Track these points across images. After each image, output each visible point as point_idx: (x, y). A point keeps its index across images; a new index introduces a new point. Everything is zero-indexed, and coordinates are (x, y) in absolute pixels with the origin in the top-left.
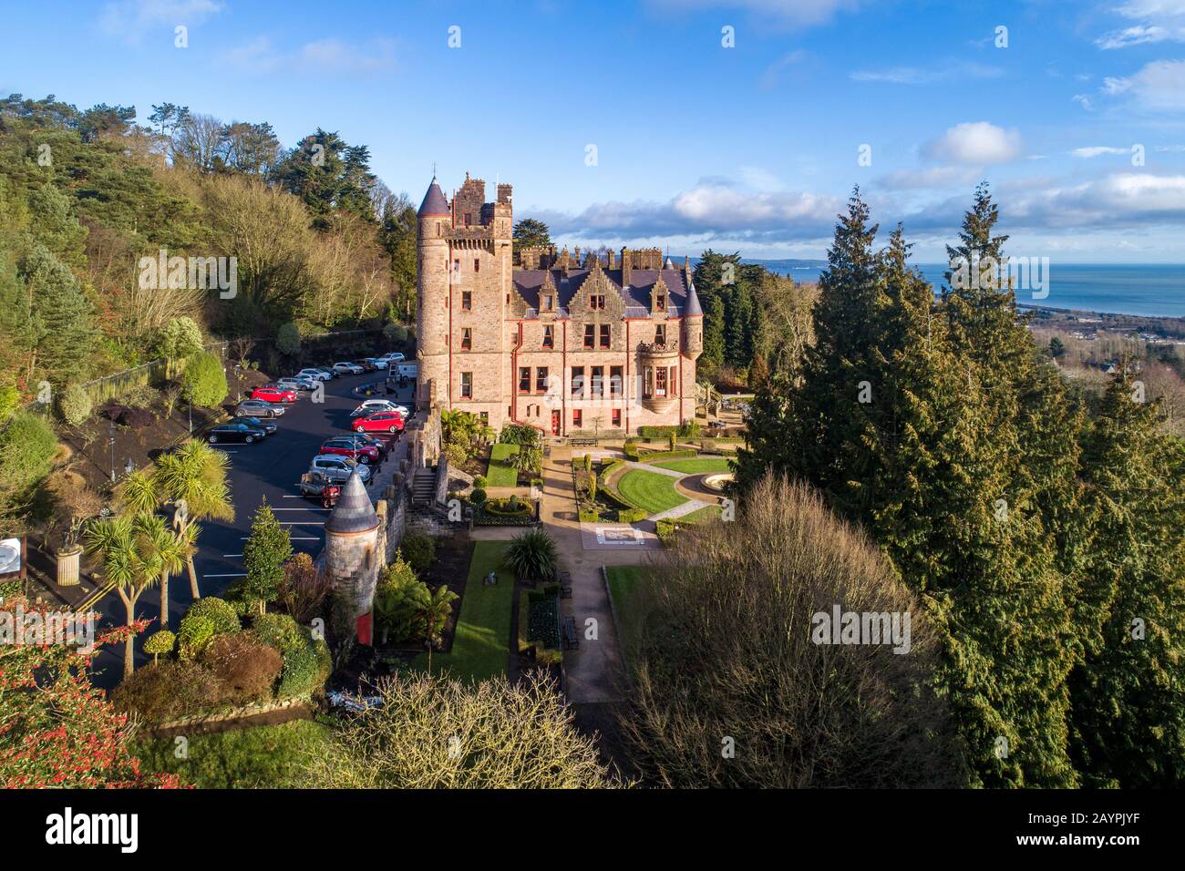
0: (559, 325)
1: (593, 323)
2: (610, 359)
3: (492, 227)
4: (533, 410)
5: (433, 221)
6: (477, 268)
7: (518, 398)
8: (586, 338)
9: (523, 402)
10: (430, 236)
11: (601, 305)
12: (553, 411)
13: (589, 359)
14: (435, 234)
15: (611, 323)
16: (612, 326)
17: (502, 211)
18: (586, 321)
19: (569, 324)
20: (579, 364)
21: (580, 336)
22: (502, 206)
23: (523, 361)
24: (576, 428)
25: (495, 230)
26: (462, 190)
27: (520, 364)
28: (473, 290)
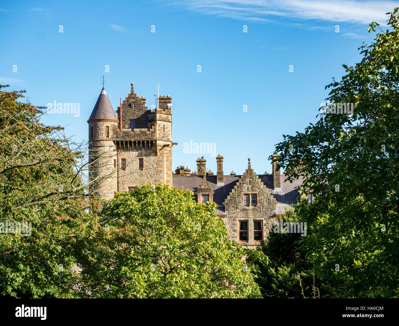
1: (246, 219)
3: (155, 129)
5: (103, 125)
6: (141, 168)
8: (240, 232)
10: (100, 137)
11: (255, 202)
14: (104, 136)
15: (263, 219)
16: (264, 222)
17: (164, 116)
18: (241, 217)
19: (224, 220)
21: (235, 231)
22: (163, 112)
25: (158, 132)
26: (128, 99)
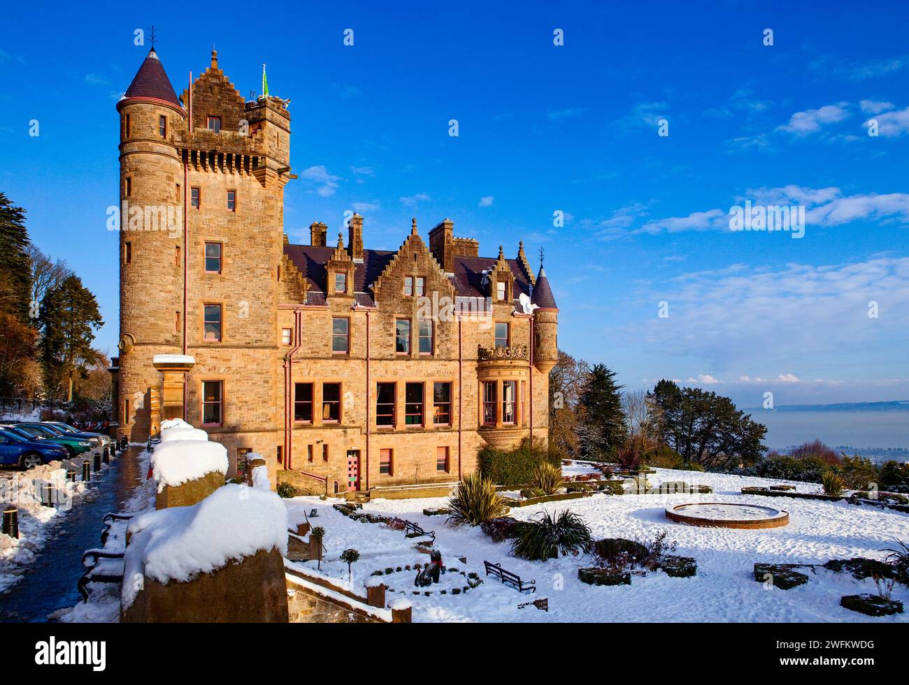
0: (358, 317)
2: (434, 370)
4: (318, 451)
5: (153, 112)
6: (233, 204)
7: (293, 432)
8: (397, 338)
9: (302, 438)
10: (148, 135)
12: (349, 452)
13: (403, 373)
14: (157, 134)
18: (399, 313)
19: (373, 316)
20: (388, 379)
21: (391, 335)
23: (302, 373)
24: (385, 477)
27: (296, 379)
28: (225, 240)
